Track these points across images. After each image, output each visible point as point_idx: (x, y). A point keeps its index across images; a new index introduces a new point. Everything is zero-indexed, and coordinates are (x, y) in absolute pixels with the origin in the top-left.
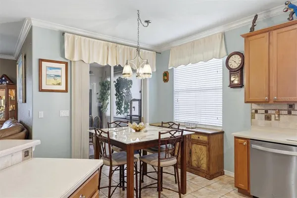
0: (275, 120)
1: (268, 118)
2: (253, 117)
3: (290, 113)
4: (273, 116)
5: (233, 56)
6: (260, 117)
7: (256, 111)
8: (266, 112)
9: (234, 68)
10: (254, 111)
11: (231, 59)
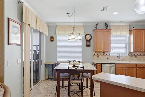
0: (100, 57)
1: (98, 57)
2: (94, 57)
3: (104, 55)
4: (99, 56)
5: (88, 35)
6: (96, 56)
7: (95, 55)
8: (97, 55)
9: (88, 39)
10: (94, 55)
11: (87, 36)
